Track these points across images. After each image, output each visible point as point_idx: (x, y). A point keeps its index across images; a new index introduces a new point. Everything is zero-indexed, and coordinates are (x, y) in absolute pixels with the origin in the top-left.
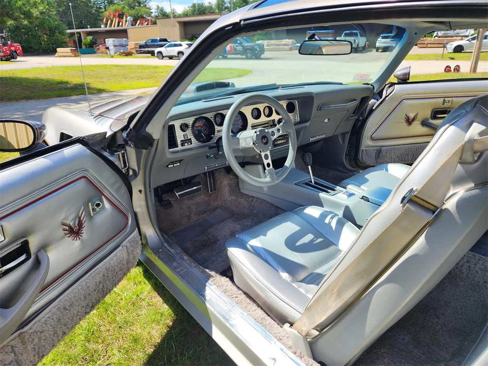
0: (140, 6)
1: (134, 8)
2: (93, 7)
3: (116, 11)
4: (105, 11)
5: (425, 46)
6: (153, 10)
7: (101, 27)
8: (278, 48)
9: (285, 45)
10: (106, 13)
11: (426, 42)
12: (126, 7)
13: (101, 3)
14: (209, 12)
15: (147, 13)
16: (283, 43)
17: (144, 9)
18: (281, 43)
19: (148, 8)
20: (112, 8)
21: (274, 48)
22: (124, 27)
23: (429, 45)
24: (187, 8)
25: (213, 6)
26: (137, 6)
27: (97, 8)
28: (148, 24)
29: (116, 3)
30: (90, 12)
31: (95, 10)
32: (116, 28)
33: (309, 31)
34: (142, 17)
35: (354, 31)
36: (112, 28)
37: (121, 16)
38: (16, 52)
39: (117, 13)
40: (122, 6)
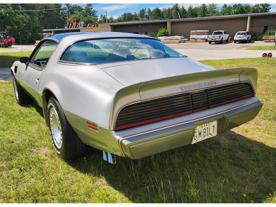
0: (91, 15)
1: (87, 16)
2: (61, 16)
3: (75, 18)
4: (68, 18)
5: (269, 41)
6: (99, 18)
7: (65, 28)
8: (171, 41)
9: (176, 39)
10: (69, 19)
11: (270, 38)
12: (81, 16)
13: (66, 13)
14: (135, 18)
15: (94, 19)
16: (175, 38)
17: (93, 17)
18: (174, 38)
19: (95, 16)
20: (73, 16)
21: (169, 41)
22: (79, 28)
23: (271, 41)
24: (120, 16)
25: (137, 15)
26: (89, 15)
27: (64, 16)
28: (94, 26)
29: (76, 13)
30: (59, 19)
31: (62, 18)
32: (74, 28)
33: (192, 31)
34: (91, 22)
35: (220, 31)
36: (72, 29)
37: (78, 21)
38: (11, 42)
39: (76, 20)
40: (79, 15)
